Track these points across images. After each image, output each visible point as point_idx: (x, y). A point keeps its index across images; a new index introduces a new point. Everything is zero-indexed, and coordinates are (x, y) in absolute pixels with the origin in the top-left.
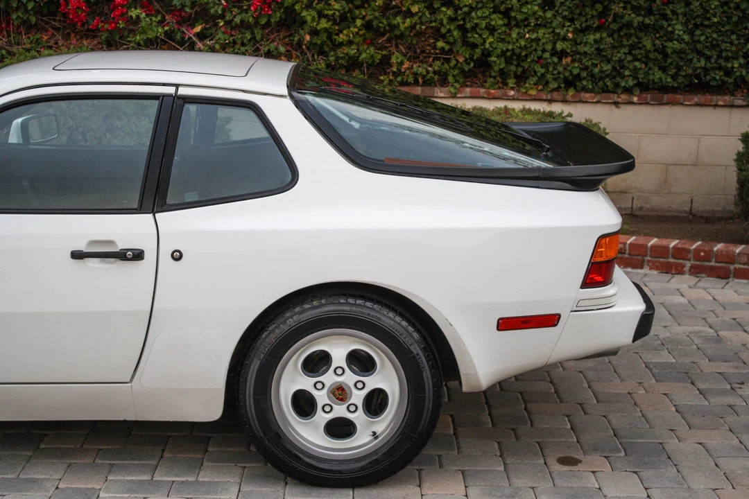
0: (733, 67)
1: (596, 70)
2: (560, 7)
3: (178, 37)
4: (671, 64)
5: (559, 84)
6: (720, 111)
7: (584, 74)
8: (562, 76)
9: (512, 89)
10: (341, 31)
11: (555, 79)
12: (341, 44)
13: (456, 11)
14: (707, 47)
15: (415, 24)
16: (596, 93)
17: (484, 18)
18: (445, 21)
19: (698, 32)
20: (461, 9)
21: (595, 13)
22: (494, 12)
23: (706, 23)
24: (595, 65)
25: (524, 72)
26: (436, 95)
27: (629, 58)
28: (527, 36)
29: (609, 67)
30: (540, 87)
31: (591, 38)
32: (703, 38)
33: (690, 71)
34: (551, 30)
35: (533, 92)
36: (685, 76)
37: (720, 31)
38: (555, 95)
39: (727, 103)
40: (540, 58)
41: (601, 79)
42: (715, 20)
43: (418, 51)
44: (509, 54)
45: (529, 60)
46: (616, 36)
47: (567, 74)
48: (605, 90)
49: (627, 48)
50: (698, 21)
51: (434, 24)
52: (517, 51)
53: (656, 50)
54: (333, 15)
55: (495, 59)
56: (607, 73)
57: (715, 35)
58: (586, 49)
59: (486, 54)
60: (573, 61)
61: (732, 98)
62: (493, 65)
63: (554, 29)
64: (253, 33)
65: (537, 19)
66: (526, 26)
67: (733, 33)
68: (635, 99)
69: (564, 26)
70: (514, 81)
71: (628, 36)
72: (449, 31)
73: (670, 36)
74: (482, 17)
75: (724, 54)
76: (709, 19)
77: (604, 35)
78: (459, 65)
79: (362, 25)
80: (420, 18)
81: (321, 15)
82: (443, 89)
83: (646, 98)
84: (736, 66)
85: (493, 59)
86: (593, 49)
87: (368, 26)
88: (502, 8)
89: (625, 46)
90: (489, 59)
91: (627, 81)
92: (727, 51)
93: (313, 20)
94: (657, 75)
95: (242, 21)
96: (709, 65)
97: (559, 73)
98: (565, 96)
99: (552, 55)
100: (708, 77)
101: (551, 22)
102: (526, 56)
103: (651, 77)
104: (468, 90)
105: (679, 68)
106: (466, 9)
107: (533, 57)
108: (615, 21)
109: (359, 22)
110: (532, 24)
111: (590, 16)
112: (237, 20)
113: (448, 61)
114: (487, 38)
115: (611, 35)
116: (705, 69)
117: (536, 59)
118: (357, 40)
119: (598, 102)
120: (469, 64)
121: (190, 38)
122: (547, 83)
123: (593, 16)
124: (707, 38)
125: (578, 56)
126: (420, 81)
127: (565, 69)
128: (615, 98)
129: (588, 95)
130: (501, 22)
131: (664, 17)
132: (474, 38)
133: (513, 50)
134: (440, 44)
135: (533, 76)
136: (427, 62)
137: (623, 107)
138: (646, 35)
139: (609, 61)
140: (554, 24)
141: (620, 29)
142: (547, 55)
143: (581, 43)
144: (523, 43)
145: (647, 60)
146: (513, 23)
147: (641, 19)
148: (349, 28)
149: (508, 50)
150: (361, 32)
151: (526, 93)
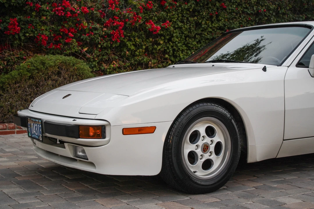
2: (203, 43)
17: (181, 46)
20: (175, 43)
51: (166, 48)
54: (137, 44)
65: (196, 47)
66: (193, 50)
72: (170, 51)
80: (162, 46)
88: (186, 43)
95: (106, 46)
109: (144, 47)
110: (195, 49)
114: (181, 54)
121: (84, 53)
130: (185, 48)
148: (140, 49)
150: (144, 51)
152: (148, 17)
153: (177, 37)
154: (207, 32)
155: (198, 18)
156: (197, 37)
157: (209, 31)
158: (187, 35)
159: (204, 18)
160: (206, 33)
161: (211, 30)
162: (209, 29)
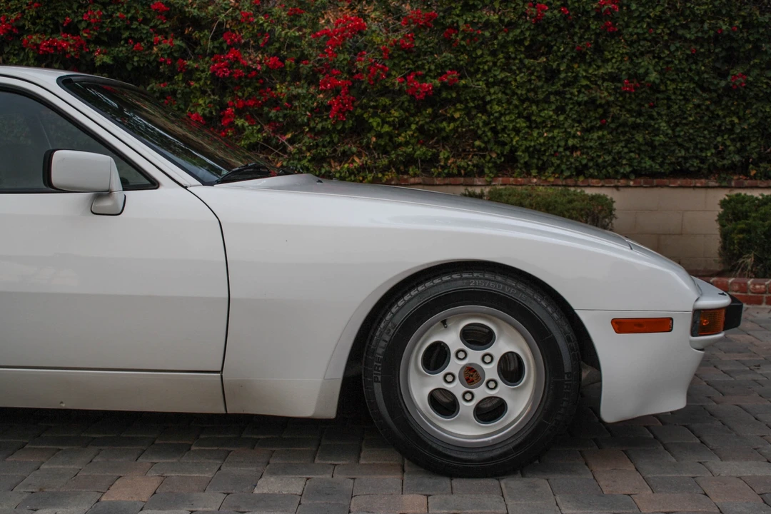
0: (706, 156)
1: (600, 160)
2: (570, 112)
3: (274, 142)
4: (659, 154)
5: (571, 173)
6: (697, 190)
7: (591, 164)
8: (573, 166)
9: (535, 177)
10: (399, 135)
11: (568, 169)
12: (400, 145)
13: (489, 116)
14: (685, 140)
15: (458, 127)
16: (601, 179)
17: (511, 121)
18: (481, 125)
19: (678, 129)
20: (493, 115)
21: (597, 115)
22: (519, 117)
23: (684, 121)
24: (599, 157)
25: (544, 164)
26: (475, 183)
27: (626, 150)
28: (545, 135)
29: (610, 157)
30: (557, 176)
31: (595, 135)
32: (682, 133)
33: (673, 160)
34: (563, 130)
35: (551, 179)
36: (669, 164)
37: (695, 128)
38: (569, 182)
39: (704, 185)
40: (555, 152)
41: (604, 167)
42: (691, 119)
43: (460, 150)
44: (531, 149)
45: (547, 154)
46: (614, 133)
47: (577, 164)
48: (608, 177)
49: (624, 143)
50: (678, 120)
51: (472, 127)
52: (538, 147)
53: (647, 144)
54: (393, 121)
55: (521, 153)
56: (609, 162)
57: (691, 131)
58: (591, 144)
59: (513, 150)
60: (582, 154)
61: (707, 181)
62: (519, 158)
63: (566, 129)
64: (331, 137)
65: (552, 122)
66: (544, 127)
67: (705, 129)
68: (632, 183)
69: (573, 127)
70: (536, 171)
71: (624, 133)
72: (484, 132)
73: (656, 132)
74: (509, 121)
75: (699, 146)
76: (686, 118)
77: (605, 133)
78: (493, 159)
79: (416, 128)
80: (462, 123)
81: (384, 122)
82: (481, 179)
83: (640, 183)
84: (709, 154)
85: (519, 153)
86: (597, 144)
87: (421, 129)
88: (525, 113)
89: (622, 141)
90: (516, 154)
91: (624, 169)
92: (701, 143)
93: (378, 125)
94: (648, 163)
95: (323, 128)
96: (687, 155)
97: (571, 163)
98: (576, 181)
99: (565, 150)
100: (688, 165)
101: (563, 124)
102: (545, 151)
103: (644, 165)
104: (500, 179)
105: (664, 158)
106: (497, 115)
107: (551, 151)
108: (613, 121)
109: (413, 127)
110: (549, 126)
111: (593, 118)
112: (319, 126)
113: (484, 156)
114: (514, 137)
115: (610, 133)
116: (685, 158)
117: (553, 153)
118: (413, 141)
119: (602, 186)
120: (500, 159)
121: (283, 143)
122: (562, 172)
123: (596, 118)
124: (685, 133)
125: (585, 150)
126: (463, 172)
127: (576, 160)
128: (615, 182)
129: (594, 181)
130: (524, 125)
131: (651, 117)
132: (504, 137)
133: (534, 146)
134: (477, 143)
135: (551, 167)
136: (467, 158)
137: (622, 189)
138: (638, 132)
139: (609, 153)
140: (566, 126)
141: (617, 128)
142: (561, 149)
143: (587, 140)
144: (542, 140)
145: (639, 151)
146: (534, 126)
147: (633, 119)
148: (406, 132)
149: (530, 146)
150: (416, 135)
151: (546, 180)
152: (411, 66)
153: (499, 102)
154: (577, 88)
155: (550, 58)
156: (552, 98)
157: (583, 86)
158: (525, 96)
159: (563, 57)
160: (575, 91)
161: (588, 83)
162: (582, 80)
